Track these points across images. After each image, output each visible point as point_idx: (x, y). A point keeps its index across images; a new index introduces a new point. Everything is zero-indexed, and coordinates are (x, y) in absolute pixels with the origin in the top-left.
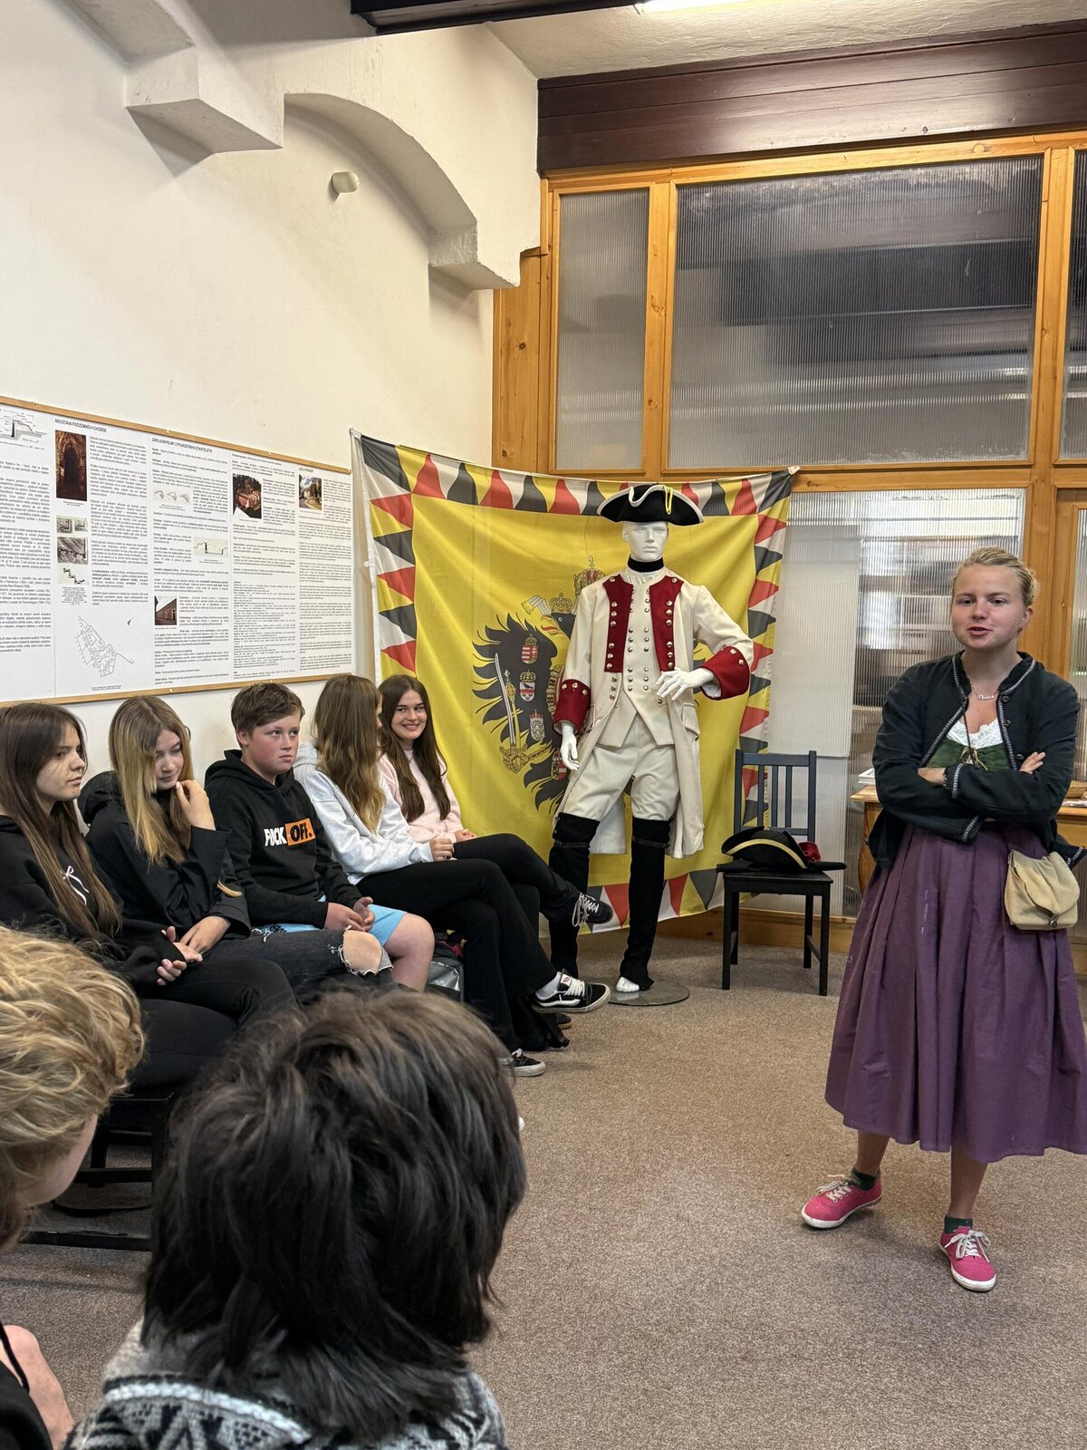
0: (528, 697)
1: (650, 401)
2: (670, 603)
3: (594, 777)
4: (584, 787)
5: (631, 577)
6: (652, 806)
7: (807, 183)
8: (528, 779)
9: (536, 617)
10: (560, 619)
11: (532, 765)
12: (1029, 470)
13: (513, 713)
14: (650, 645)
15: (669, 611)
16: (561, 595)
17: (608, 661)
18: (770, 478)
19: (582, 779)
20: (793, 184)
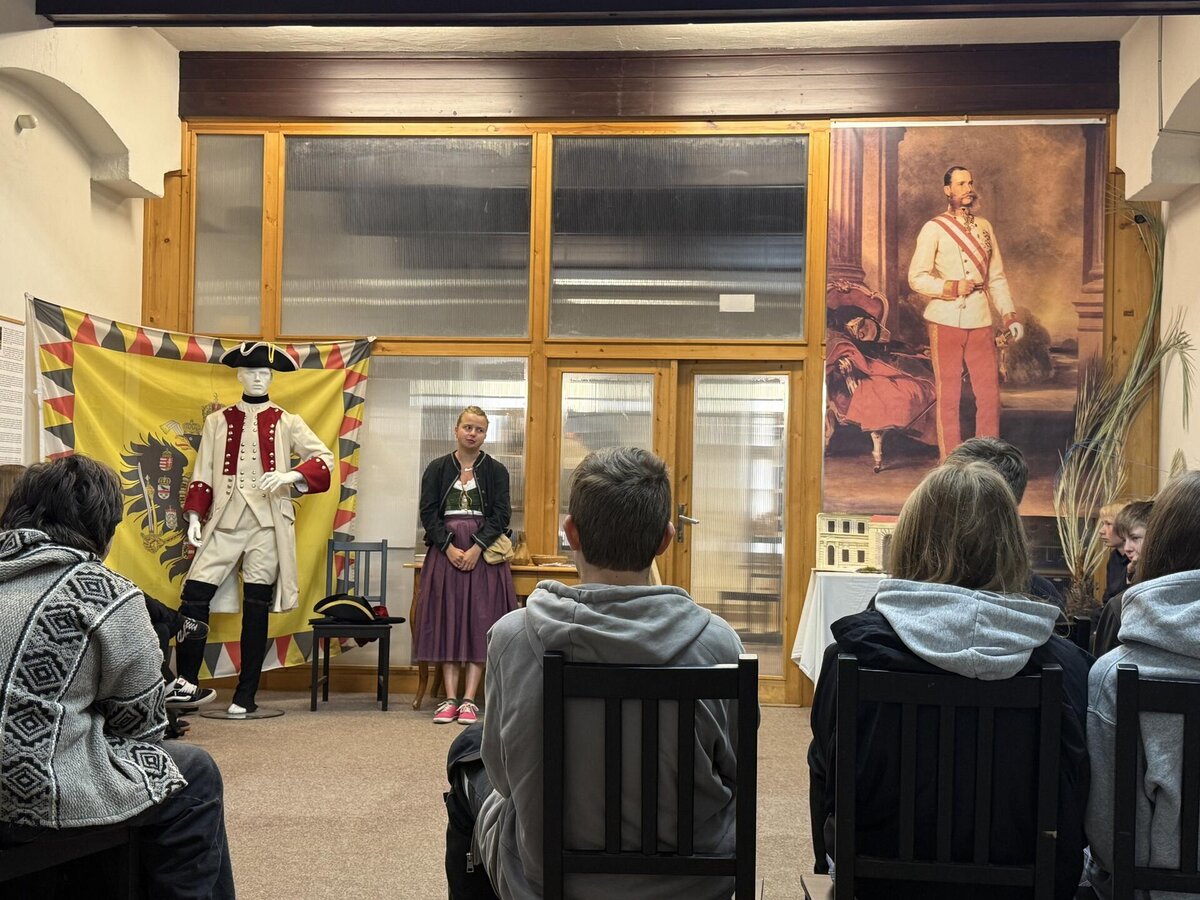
0: (164, 496)
1: (266, 286)
3: (214, 553)
4: (206, 560)
5: (244, 407)
7: (378, 142)
8: (163, 559)
9: (172, 436)
10: (191, 439)
11: (166, 547)
12: (529, 345)
13: (152, 508)
14: (257, 455)
15: (272, 432)
16: (192, 421)
17: (225, 467)
18: (354, 344)
19: (205, 554)
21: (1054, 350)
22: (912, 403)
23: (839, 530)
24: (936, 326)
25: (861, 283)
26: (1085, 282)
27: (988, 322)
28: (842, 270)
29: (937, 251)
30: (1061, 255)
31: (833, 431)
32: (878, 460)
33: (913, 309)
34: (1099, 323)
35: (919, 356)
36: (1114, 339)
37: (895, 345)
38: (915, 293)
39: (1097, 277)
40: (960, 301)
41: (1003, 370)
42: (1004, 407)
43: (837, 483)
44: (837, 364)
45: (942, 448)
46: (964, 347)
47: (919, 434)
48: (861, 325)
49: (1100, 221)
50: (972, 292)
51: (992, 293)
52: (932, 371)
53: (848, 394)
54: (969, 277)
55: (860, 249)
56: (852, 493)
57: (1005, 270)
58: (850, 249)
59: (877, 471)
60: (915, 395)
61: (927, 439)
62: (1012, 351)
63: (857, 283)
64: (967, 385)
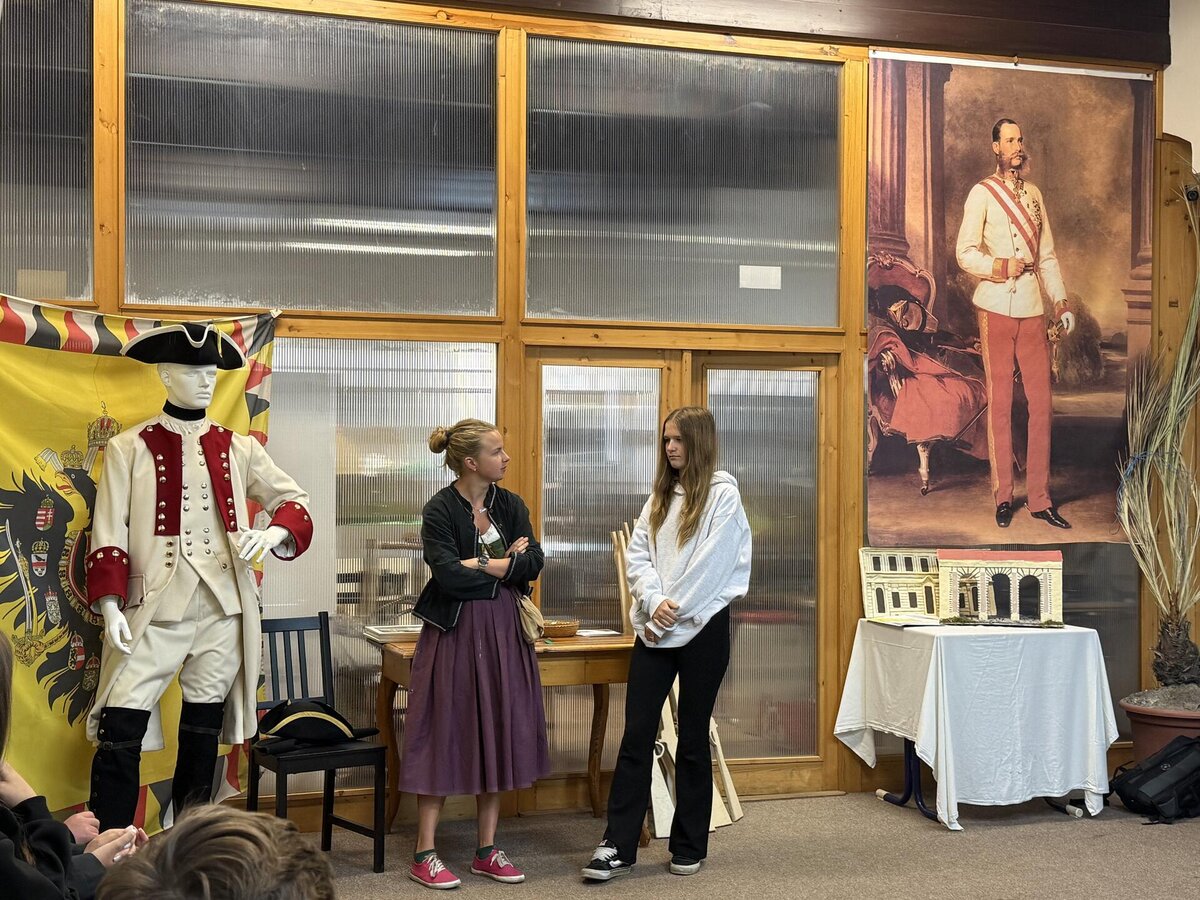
0: (40, 572)
1: (102, 226)
2: (224, 455)
3: (145, 660)
4: (135, 673)
5: (173, 425)
6: (214, 687)
8: (41, 674)
9: (51, 475)
10: (73, 476)
11: (48, 654)
12: (499, 327)
13: (30, 592)
14: (210, 502)
15: (225, 465)
16: (73, 447)
17: (158, 522)
18: (256, 321)
19: (132, 664)
20: (257, 16)
21: (1105, 346)
22: (961, 408)
23: (885, 567)
24: (985, 314)
25: (904, 257)
26: (1133, 266)
27: (1039, 310)
28: (884, 240)
29: (985, 222)
30: (1110, 233)
31: (876, 443)
32: (925, 479)
33: (962, 292)
34: (1147, 314)
35: (969, 350)
36: (1160, 333)
37: (943, 336)
38: (962, 272)
39: (1146, 260)
40: (1010, 282)
41: (1055, 370)
42: (1056, 413)
43: (881, 510)
44: (879, 358)
45: (994, 464)
46: (1015, 340)
47: (969, 446)
48: (905, 310)
49: (1148, 195)
50: (1022, 274)
51: (1043, 275)
52: (983, 370)
53: (891, 396)
54: (1019, 255)
55: (904, 213)
56: (899, 521)
57: (1055, 248)
58: (892, 214)
59: (925, 492)
60: (965, 399)
61: (977, 453)
62: (1063, 345)
63: (899, 256)
64: (1018, 386)
